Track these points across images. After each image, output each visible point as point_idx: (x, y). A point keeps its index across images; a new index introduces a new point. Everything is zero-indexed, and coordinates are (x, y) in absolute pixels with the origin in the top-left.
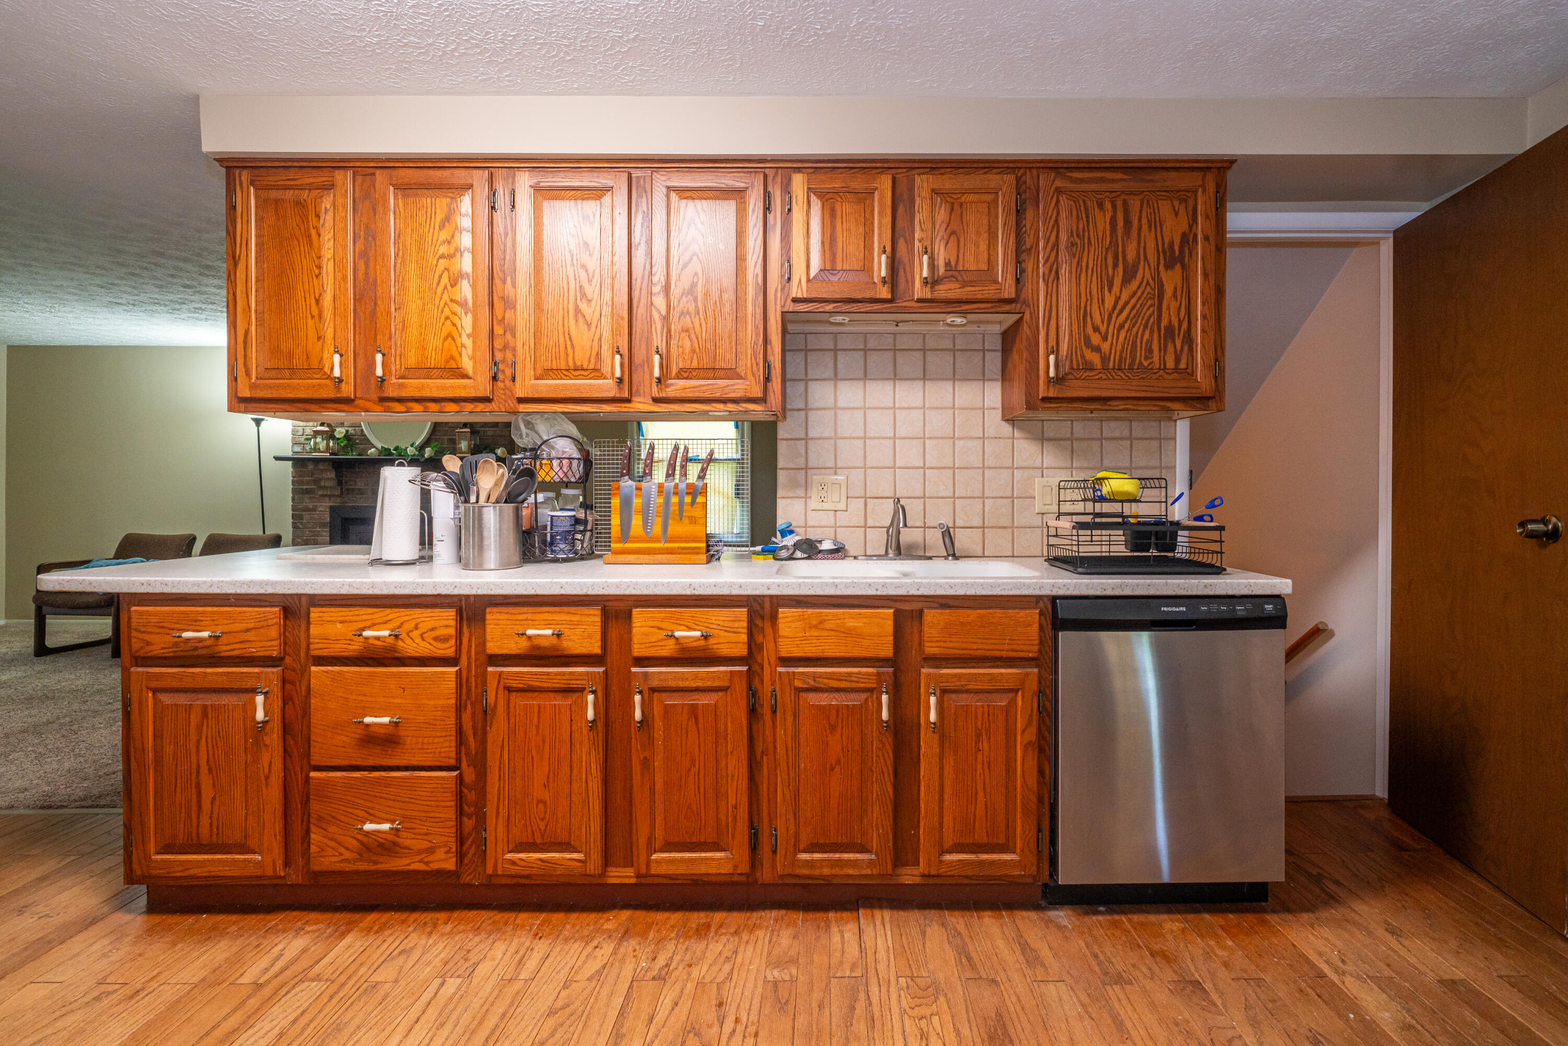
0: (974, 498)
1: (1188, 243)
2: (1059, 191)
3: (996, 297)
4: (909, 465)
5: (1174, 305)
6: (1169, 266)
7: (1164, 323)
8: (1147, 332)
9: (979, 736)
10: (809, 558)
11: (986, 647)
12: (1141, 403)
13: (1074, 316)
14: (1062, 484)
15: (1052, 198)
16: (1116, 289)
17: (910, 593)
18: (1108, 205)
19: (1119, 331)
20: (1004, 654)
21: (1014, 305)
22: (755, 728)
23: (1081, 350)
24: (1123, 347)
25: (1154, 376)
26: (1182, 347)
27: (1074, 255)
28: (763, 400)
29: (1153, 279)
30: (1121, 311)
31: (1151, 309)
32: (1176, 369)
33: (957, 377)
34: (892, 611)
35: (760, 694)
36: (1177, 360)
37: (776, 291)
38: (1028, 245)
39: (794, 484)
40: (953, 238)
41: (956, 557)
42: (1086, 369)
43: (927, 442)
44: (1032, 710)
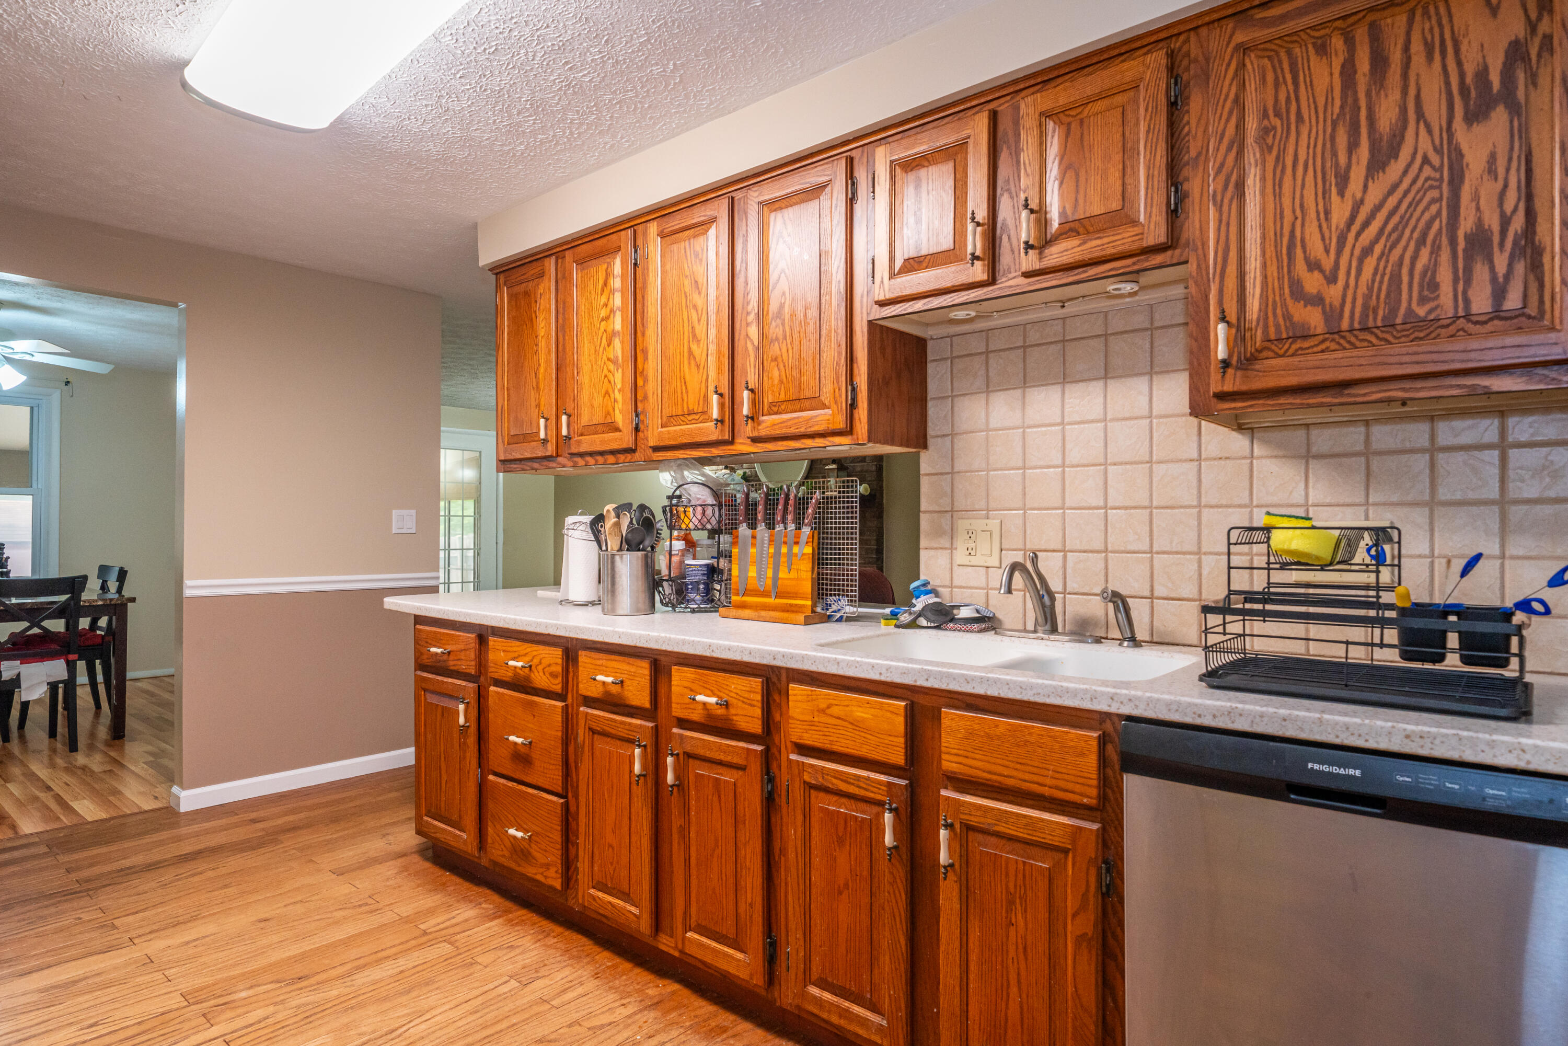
0: (1184, 553)
1: (1526, 58)
2: (1244, 49)
3: (1135, 246)
4: (1084, 504)
5: (1490, 189)
6: (1474, 116)
7: (1466, 225)
8: (1425, 253)
9: (1011, 903)
10: (938, 627)
11: (1021, 775)
12: (1419, 384)
13: (1270, 251)
14: (1234, 535)
15: (1229, 65)
16: (1355, 186)
18: (1337, 43)
19: (1361, 261)
20: (1046, 791)
21: (1169, 253)
22: (773, 820)
23: (1284, 305)
24: (1370, 289)
25: (1443, 332)
26: (1510, 266)
27: (1270, 149)
28: (849, 431)
29: (1438, 151)
30: (1366, 224)
31: (1434, 209)
32: (1497, 314)
33: (1157, 369)
34: (903, 704)
35: (778, 780)
36: (1499, 293)
37: (862, 296)
38: (1193, 153)
39: (938, 532)
40: (1071, 174)
41: (1134, 642)
42: (1295, 338)
43: (1111, 469)
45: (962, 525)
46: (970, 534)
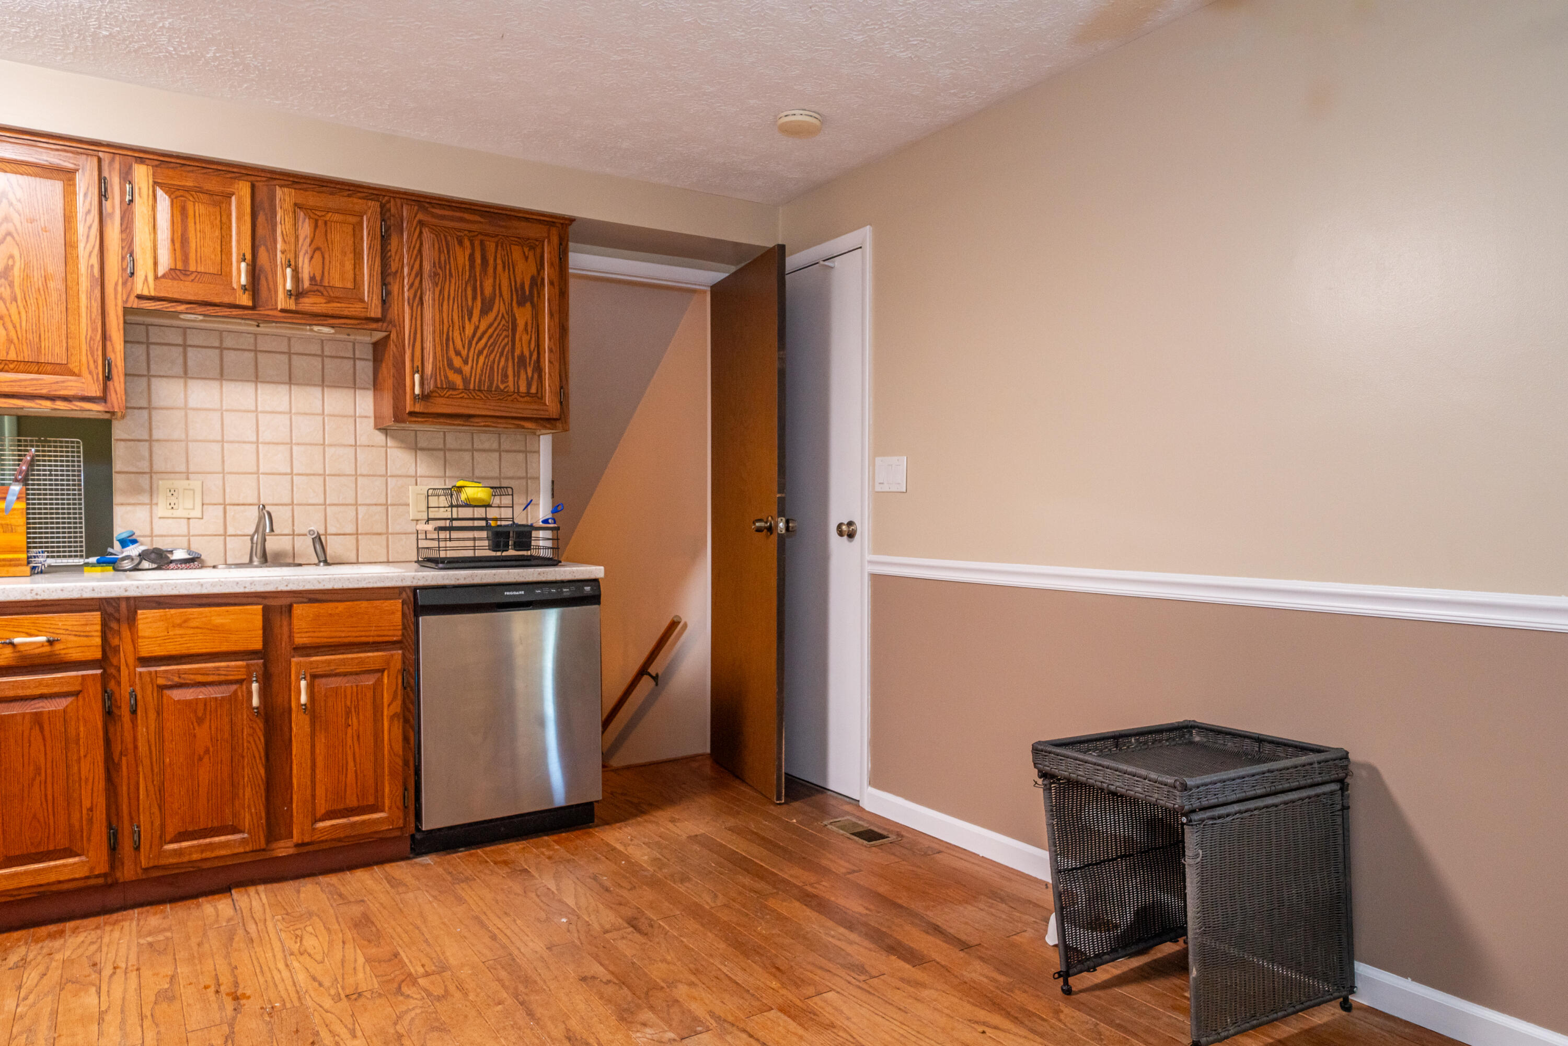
0: (347, 505)
1: (537, 285)
2: (421, 223)
3: (363, 315)
4: (274, 471)
5: (525, 338)
6: (521, 304)
7: (517, 352)
8: (503, 360)
9: (348, 713)
10: (159, 568)
11: (354, 634)
12: (499, 421)
13: (437, 339)
14: (430, 492)
15: (415, 229)
16: (475, 318)
17: (279, 589)
18: (467, 243)
19: (478, 357)
20: (371, 639)
21: (380, 324)
22: (111, 730)
23: (445, 370)
24: (482, 371)
25: (510, 398)
26: (533, 375)
27: (437, 284)
28: (103, 399)
29: (508, 314)
30: (480, 339)
31: (506, 340)
32: (528, 393)
33: (326, 383)
34: (261, 607)
35: (117, 695)
36: (529, 385)
37: (116, 284)
38: (393, 269)
39: (136, 490)
40: (318, 254)
41: (326, 563)
42: (449, 389)
43: (295, 448)
44: (397, 688)
45: (163, 484)
46: (172, 492)
